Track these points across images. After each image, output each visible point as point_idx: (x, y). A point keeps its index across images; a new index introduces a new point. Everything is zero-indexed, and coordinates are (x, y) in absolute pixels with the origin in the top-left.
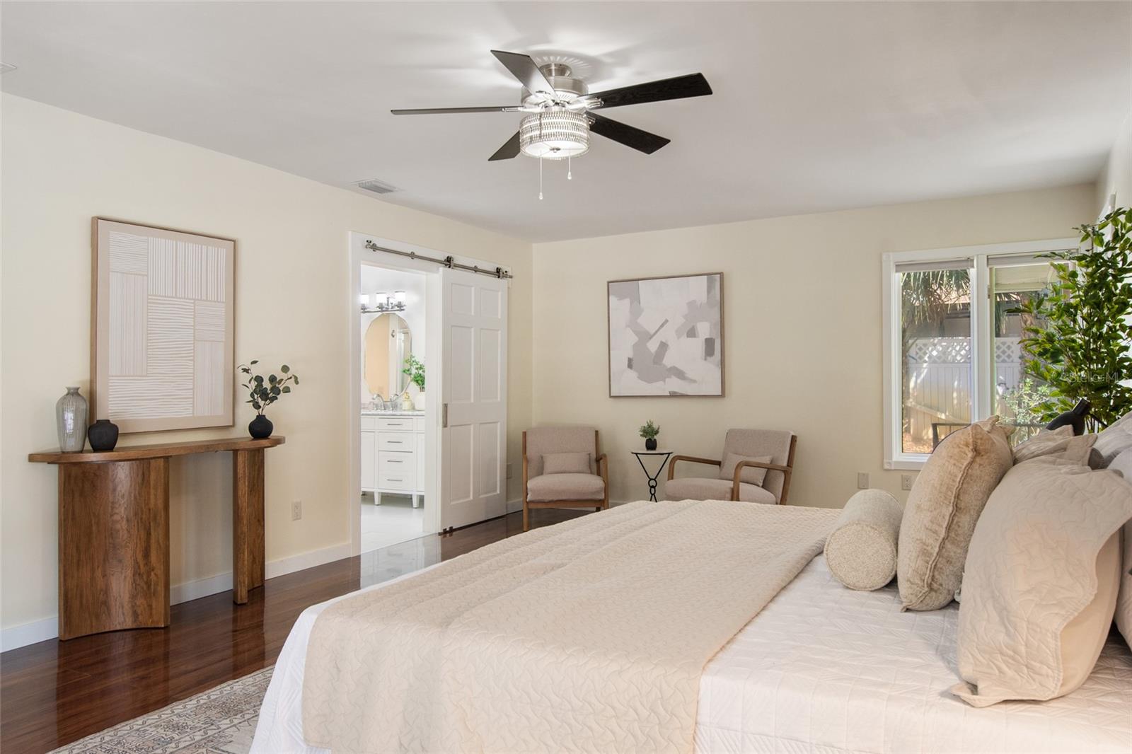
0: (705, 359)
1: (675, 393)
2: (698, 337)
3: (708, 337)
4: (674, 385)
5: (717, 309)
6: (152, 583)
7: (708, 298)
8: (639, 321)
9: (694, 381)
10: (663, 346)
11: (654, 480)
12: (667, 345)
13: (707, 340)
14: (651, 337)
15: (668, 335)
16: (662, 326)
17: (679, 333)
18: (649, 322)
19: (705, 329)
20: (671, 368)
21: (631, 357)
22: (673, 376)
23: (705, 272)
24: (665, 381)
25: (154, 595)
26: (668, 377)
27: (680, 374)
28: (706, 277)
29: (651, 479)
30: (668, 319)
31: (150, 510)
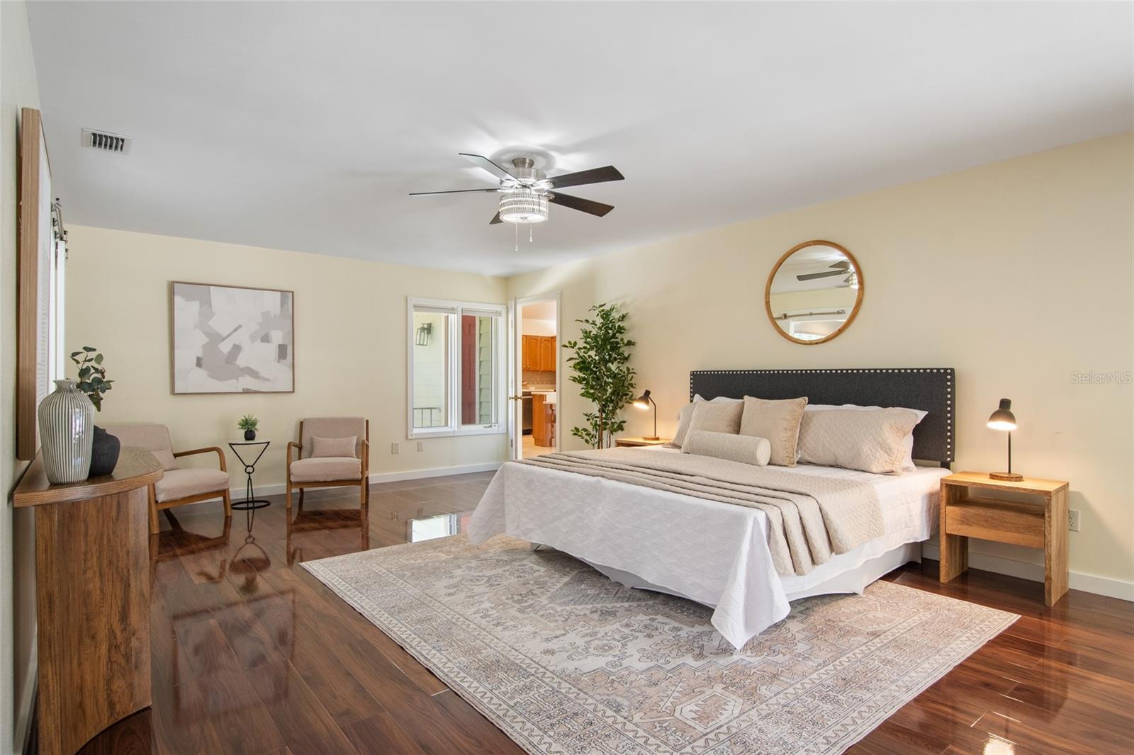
0: (279, 362)
1: (249, 390)
2: (272, 342)
3: (281, 343)
4: (247, 382)
5: (289, 321)
6: (133, 653)
7: (281, 311)
8: (211, 323)
9: (268, 380)
10: (237, 349)
11: (252, 466)
12: (241, 348)
13: (279, 345)
14: (224, 339)
15: (242, 338)
16: (236, 330)
17: (253, 338)
18: (220, 324)
19: (278, 337)
20: (244, 368)
21: (200, 356)
22: (246, 375)
23: (280, 289)
24: (238, 380)
25: (136, 667)
26: (241, 376)
27: (254, 374)
28: (279, 293)
29: (248, 466)
30: (242, 325)
31: (128, 552)
